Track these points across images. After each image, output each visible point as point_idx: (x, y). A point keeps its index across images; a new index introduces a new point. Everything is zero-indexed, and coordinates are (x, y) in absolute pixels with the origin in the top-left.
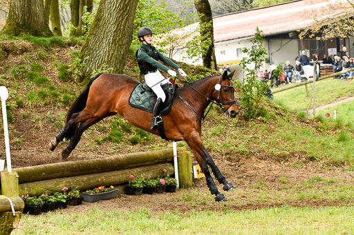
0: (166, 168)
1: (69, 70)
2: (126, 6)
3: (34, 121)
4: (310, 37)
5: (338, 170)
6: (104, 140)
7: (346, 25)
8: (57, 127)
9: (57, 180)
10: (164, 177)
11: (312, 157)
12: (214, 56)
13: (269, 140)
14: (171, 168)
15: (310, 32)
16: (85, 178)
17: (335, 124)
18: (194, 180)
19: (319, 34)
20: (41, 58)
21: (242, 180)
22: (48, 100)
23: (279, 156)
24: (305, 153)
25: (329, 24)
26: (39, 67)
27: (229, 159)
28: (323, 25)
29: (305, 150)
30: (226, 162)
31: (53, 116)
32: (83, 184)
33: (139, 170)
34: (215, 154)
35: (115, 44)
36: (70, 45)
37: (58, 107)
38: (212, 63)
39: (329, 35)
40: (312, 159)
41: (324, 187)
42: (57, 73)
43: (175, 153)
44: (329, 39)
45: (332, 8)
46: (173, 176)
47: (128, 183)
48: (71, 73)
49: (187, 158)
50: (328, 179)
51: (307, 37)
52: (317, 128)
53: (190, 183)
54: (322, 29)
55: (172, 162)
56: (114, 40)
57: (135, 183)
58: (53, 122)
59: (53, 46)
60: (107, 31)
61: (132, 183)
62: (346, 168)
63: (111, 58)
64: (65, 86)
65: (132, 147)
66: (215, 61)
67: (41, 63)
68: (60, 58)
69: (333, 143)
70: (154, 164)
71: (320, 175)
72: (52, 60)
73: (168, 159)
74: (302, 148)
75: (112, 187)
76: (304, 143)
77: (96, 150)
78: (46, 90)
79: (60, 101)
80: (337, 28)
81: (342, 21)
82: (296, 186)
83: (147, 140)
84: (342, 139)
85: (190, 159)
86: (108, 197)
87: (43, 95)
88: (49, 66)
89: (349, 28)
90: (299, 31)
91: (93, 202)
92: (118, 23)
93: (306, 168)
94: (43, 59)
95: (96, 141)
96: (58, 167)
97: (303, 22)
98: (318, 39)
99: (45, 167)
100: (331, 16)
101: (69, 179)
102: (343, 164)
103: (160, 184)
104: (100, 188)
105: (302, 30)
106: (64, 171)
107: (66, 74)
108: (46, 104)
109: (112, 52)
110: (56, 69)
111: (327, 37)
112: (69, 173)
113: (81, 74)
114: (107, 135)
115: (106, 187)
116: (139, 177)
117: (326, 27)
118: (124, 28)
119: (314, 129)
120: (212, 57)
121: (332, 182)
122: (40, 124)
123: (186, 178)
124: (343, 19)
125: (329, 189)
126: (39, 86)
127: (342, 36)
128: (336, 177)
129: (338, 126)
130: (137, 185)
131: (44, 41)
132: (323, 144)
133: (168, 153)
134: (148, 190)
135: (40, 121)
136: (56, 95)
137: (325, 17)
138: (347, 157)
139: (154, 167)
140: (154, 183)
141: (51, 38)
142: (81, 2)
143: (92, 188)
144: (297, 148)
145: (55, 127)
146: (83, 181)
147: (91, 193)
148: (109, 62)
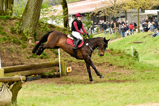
0: (57, 68)
1: (15, 29)
2: (38, 4)
3: (2, 49)
4: (94, 15)
5: (122, 70)
6: (30, 57)
7: (109, 11)
8: (11, 52)
9: (17, 72)
10: (56, 72)
11: (111, 64)
12: (69, 24)
13: (94, 58)
14: (58, 68)
15: (94, 13)
16: (27, 71)
17: (118, 51)
18: (67, 73)
19: (98, 14)
20: (3, 24)
21: (85, 73)
22: (7, 41)
23: (99, 64)
24: (109, 63)
25: (102, 10)
26: (2, 28)
27: (79, 65)
28: (99, 10)
29: (108, 62)
30: (78, 66)
31: (9, 47)
32: (26, 74)
33: (47, 69)
34: (74, 63)
35: (33, 19)
36: (13, 19)
37: (11, 44)
38: (68, 27)
39: (102, 15)
40: (111, 65)
41: (117, 76)
42: (9, 30)
43: (60, 62)
44: (102, 17)
45: (103, 3)
46: (59, 71)
47: (43, 74)
48: (15, 30)
49: (65, 64)
50: (119, 73)
51: (92, 15)
52: (111, 53)
53: (66, 74)
54: (99, 12)
55: (58, 66)
56: (33, 17)
57: (46, 74)
58: (9, 50)
59: (7, 20)
60: (30, 14)
61: (44, 74)
62: (125, 68)
63: (32, 25)
64: (13, 35)
65: (41, 60)
66: (69, 26)
67: (3, 26)
68: (10, 25)
69: (119, 59)
70: (52, 67)
71: (115, 71)
72: (7, 25)
73: (57, 65)
74: (107, 61)
75: (37, 75)
76: (107, 59)
77: (27, 61)
78: (6, 37)
79: (12, 42)
80: (106, 12)
81: (107, 9)
82: (106, 75)
83: (47, 57)
84: (122, 57)
85: (66, 65)
86: (36, 79)
87: (5, 39)
88: (6, 28)
89: (110, 12)
90: (89, 13)
91: (30, 81)
92: (34, 10)
93: (109, 69)
94: (4, 25)
95: (27, 57)
96: (18, 67)
97: (91, 9)
98: (97, 16)
99: (13, 67)
100: (103, 7)
101: (21, 72)
102: (123, 67)
103: (54, 74)
104: (33, 75)
105: (91, 13)
106: (19, 69)
107: (13, 31)
108: (6, 43)
109: (32, 22)
110: (9, 29)
111: (101, 15)
112: (21, 69)
113: (19, 31)
114: (31, 55)
115: (35, 75)
116: (47, 71)
117: (101, 11)
118: (37, 13)
119: (110, 54)
120: (68, 24)
121: (120, 74)
122: (4, 51)
123: (64, 72)
124: (108, 8)
125: (119, 76)
126: (3, 35)
127: (107, 15)
128: (121, 72)
129: (119, 53)
130: (46, 75)
131: (4, 17)
132: (115, 59)
133: (57, 62)
134: (50, 77)
135: (4, 50)
136: (10, 39)
137: (100, 7)
138: (125, 64)
139: (52, 68)
140: (52, 74)
141: (6, 16)
142: (9, 1)
143: (30, 76)
144: (105, 61)
145: (10, 52)
146: (26, 73)
147: (30, 77)
148: (31, 26)
